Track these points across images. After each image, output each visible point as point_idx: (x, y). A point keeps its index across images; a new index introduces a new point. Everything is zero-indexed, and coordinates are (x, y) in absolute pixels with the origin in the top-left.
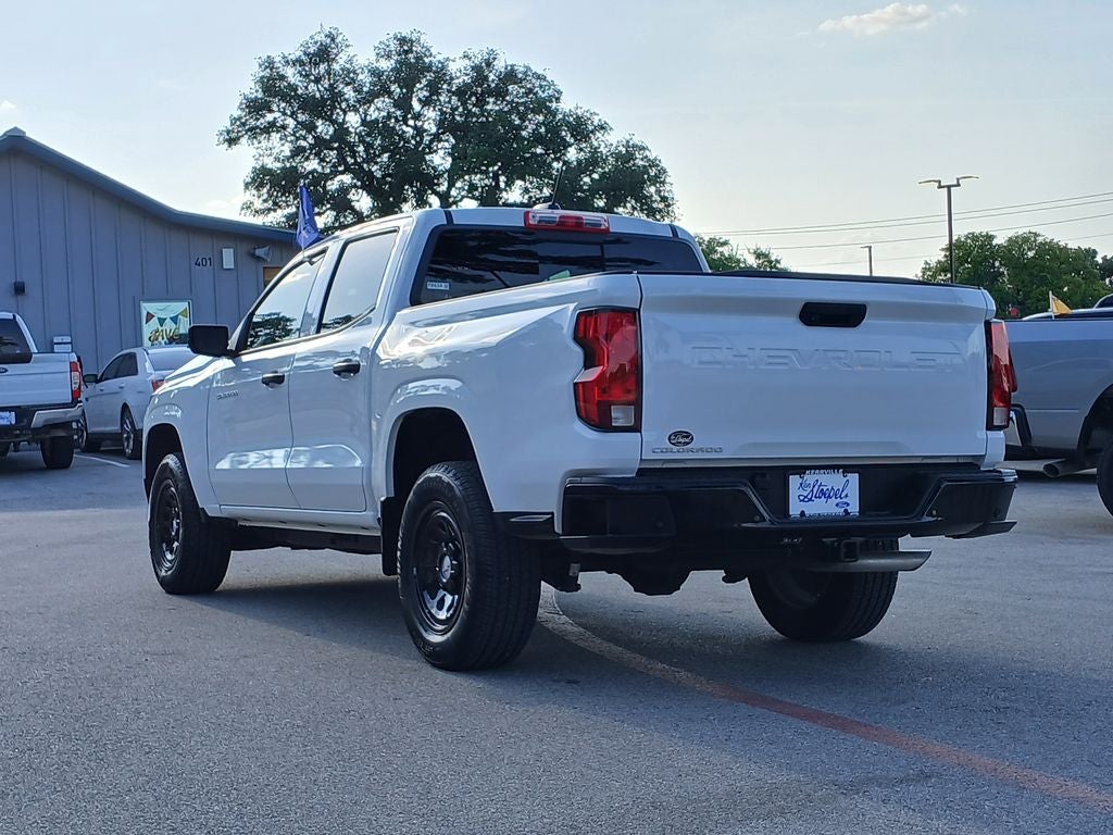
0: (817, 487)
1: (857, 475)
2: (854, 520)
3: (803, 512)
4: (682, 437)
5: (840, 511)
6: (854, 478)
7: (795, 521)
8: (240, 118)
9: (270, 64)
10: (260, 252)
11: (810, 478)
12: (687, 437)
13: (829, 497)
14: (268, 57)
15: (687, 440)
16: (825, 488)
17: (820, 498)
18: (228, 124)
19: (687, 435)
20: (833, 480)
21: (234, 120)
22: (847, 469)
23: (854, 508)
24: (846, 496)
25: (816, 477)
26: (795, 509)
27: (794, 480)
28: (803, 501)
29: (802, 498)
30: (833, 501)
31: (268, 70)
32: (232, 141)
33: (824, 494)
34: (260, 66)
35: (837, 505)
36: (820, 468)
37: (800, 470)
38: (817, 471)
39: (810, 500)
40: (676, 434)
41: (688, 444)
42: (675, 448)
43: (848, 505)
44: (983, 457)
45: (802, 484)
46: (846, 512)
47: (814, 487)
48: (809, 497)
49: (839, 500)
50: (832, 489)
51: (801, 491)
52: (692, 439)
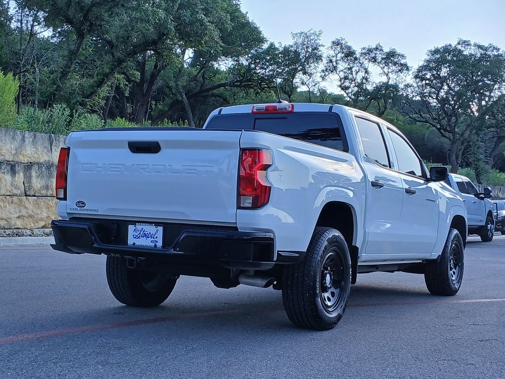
1: (162, 227)
2: (159, 250)
3: (134, 243)
4: (81, 204)
5: (153, 245)
6: (161, 229)
7: (130, 247)
11: (139, 227)
12: (83, 204)
13: (148, 237)
15: (83, 205)
16: (146, 233)
17: (144, 237)
19: (83, 203)
20: (150, 229)
22: (157, 224)
23: (160, 244)
24: (157, 237)
25: (142, 227)
26: (131, 241)
27: (131, 228)
28: (135, 238)
29: (135, 236)
30: (150, 239)
33: (146, 235)
35: (151, 241)
36: (143, 222)
37: (134, 223)
38: (141, 224)
39: (139, 238)
40: (79, 202)
41: (84, 207)
42: (79, 209)
43: (157, 242)
45: (135, 230)
46: (156, 246)
47: (141, 231)
48: (138, 236)
49: (153, 239)
50: (150, 233)
51: (135, 233)
52: (85, 205)
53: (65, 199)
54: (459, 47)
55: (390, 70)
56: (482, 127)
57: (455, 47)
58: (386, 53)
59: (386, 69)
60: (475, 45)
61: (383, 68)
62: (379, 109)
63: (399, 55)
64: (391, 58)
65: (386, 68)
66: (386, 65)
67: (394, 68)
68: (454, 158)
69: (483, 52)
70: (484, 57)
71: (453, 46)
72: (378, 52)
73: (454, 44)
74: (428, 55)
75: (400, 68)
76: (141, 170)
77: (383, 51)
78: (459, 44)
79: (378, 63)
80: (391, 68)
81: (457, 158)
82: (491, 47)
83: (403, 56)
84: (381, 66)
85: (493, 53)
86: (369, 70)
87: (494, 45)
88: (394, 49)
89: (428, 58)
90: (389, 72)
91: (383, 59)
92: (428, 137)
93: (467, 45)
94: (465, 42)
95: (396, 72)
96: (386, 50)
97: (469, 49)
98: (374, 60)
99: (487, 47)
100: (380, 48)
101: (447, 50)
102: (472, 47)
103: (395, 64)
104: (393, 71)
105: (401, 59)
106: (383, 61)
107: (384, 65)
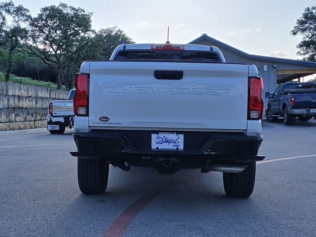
0: (164, 139)
1: (183, 135)
2: (181, 152)
3: (158, 148)
5: (175, 148)
6: (182, 136)
7: (154, 151)
8: (297, 27)
9: (308, 9)
10: (275, 66)
11: (161, 135)
12: (107, 119)
13: (170, 142)
14: (308, 7)
16: (168, 139)
17: (166, 143)
18: (293, 28)
19: (107, 118)
20: (173, 137)
21: (295, 27)
22: (178, 133)
23: (181, 147)
24: (178, 142)
25: (164, 135)
26: (154, 146)
27: (154, 136)
28: (158, 143)
29: (157, 142)
30: (172, 144)
31: (307, 11)
32: (295, 34)
33: (168, 142)
34: (305, 10)
35: (173, 146)
36: (165, 132)
37: (157, 132)
39: (161, 143)
41: (107, 121)
42: (102, 122)
43: (179, 146)
44: (246, 130)
45: (157, 137)
46: (177, 149)
47: (163, 138)
48: (161, 142)
49: (174, 144)
50: (172, 139)
51: (157, 140)
52: (109, 119)
53: (87, 115)
54: (61, 8)
55: (19, 19)
56: (79, 58)
57: (58, 7)
58: (16, 7)
59: (17, 19)
60: (70, 7)
61: (14, 17)
62: (12, 44)
63: (25, 9)
64: (20, 11)
65: (17, 17)
66: (16, 15)
67: (22, 18)
68: (59, 77)
69: (75, 12)
70: (76, 15)
71: (56, 7)
72: (11, 7)
73: (57, 5)
74: (41, 11)
75: (26, 18)
76: (168, 92)
77: (14, 6)
78: (60, 5)
79: (11, 13)
80: (20, 18)
81: (61, 77)
82: (80, 9)
83: (27, 10)
84: (13, 15)
85: (81, 13)
86: (6, 18)
87: (81, 8)
88: (22, 5)
89: (40, 13)
90: (19, 20)
91: (14, 11)
92: (26, 63)
93: (65, 7)
94: (64, 5)
95: (24, 21)
96: (16, 5)
97: (66, 10)
98: (8, 11)
99: (78, 9)
100: (12, 4)
101: (53, 9)
102: (68, 9)
103: (23, 15)
104: (22, 20)
105: (26, 12)
106: (15, 13)
107: (15, 15)
